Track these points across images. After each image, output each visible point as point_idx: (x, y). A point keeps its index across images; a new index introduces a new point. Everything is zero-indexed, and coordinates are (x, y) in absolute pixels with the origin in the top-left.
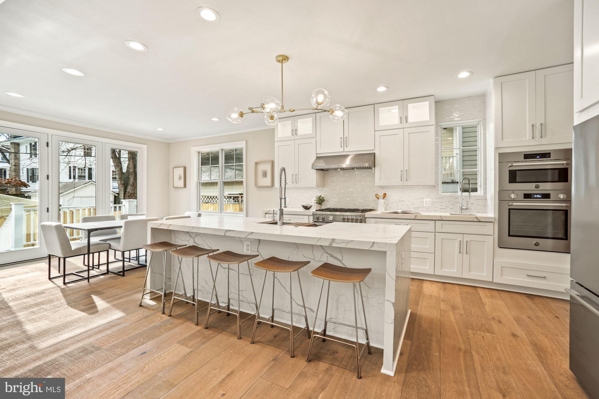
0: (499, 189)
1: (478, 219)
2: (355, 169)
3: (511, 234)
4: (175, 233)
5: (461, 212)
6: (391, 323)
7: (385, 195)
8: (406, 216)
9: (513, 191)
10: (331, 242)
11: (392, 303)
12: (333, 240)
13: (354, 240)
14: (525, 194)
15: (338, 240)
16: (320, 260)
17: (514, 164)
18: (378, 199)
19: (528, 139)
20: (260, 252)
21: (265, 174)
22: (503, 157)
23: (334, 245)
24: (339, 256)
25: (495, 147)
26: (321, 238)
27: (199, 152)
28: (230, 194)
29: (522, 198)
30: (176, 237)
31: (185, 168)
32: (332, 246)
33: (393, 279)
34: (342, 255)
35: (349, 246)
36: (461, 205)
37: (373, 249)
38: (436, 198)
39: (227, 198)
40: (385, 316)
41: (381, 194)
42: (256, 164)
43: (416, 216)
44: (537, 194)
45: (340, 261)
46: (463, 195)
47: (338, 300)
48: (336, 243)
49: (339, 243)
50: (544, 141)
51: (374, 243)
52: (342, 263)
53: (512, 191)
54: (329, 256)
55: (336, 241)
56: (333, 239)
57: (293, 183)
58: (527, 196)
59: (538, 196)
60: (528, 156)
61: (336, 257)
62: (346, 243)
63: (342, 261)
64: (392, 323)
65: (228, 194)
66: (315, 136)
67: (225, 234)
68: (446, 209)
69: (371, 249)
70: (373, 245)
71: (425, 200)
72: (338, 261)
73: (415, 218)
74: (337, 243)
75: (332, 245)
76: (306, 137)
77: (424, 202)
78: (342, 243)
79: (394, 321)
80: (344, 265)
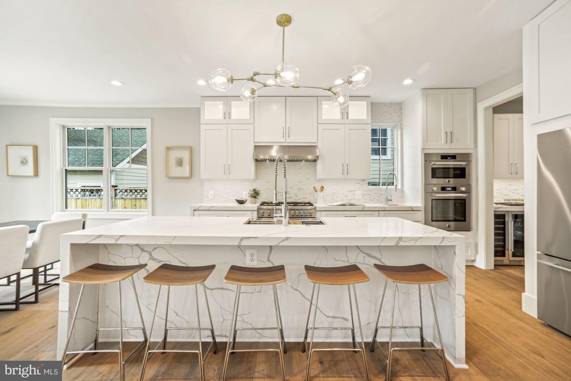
0: (425, 183)
1: (412, 209)
2: (304, 161)
3: (433, 219)
4: (106, 248)
5: (387, 203)
6: (462, 316)
7: (322, 188)
8: (354, 208)
9: (435, 185)
10: (397, 241)
11: (463, 296)
12: (401, 238)
13: (423, 237)
14: (442, 187)
15: (405, 238)
16: (355, 262)
17: (436, 163)
18: (316, 192)
19: (443, 143)
20: (271, 261)
21: (180, 163)
22: (427, 157)
23: (402, 244)
24: (379, 256)
25: (422, 148)
26: (385, 237)
27: (64, 127)
28: (85, 186)
29: (440, 191)
30: (109, 253)
31: (36, 149)
32: (399, 245)
33: (463, 272)
34: (381, 253)
35: (418, 243)
36: (386, 197)
37: (444, 244)
38: (365, 191)
39: (81, 192)
40: (456, 310)
41: (318, 188)
42: (168, 149)
43: (364, 207)
44: (449, 187)
45: (379, 260)
46: (388, 188)
47: (376, 302)
48: (403, 242)
49: (407, 241)
50: (453, 146)
51: (444, 238)
52: (381, 262)
53: (433, 185)
54: (366, 255)
55: (403, 240)
56: (399, 237)
57: (225, 174)
58: (443, 189)
59: (450, 189)
60: (444, 157)
61: (374, 256)
62: (415, 240)
63: (381, 260)
64: (464, 316)
65: (82, 186)
66: (253, 123)
67: (240, 243)
68: (373, 200)
69: (442, 244)
70: (443, 240)
71: (357, 192)
72: (377, 260)
73: (363, 209)
74: (405, 242)
75: (399, 243)
76: (240, 122)
77: (356, 194)
78: (410, 241)
79: (465, 313)
80: (383, 263)
